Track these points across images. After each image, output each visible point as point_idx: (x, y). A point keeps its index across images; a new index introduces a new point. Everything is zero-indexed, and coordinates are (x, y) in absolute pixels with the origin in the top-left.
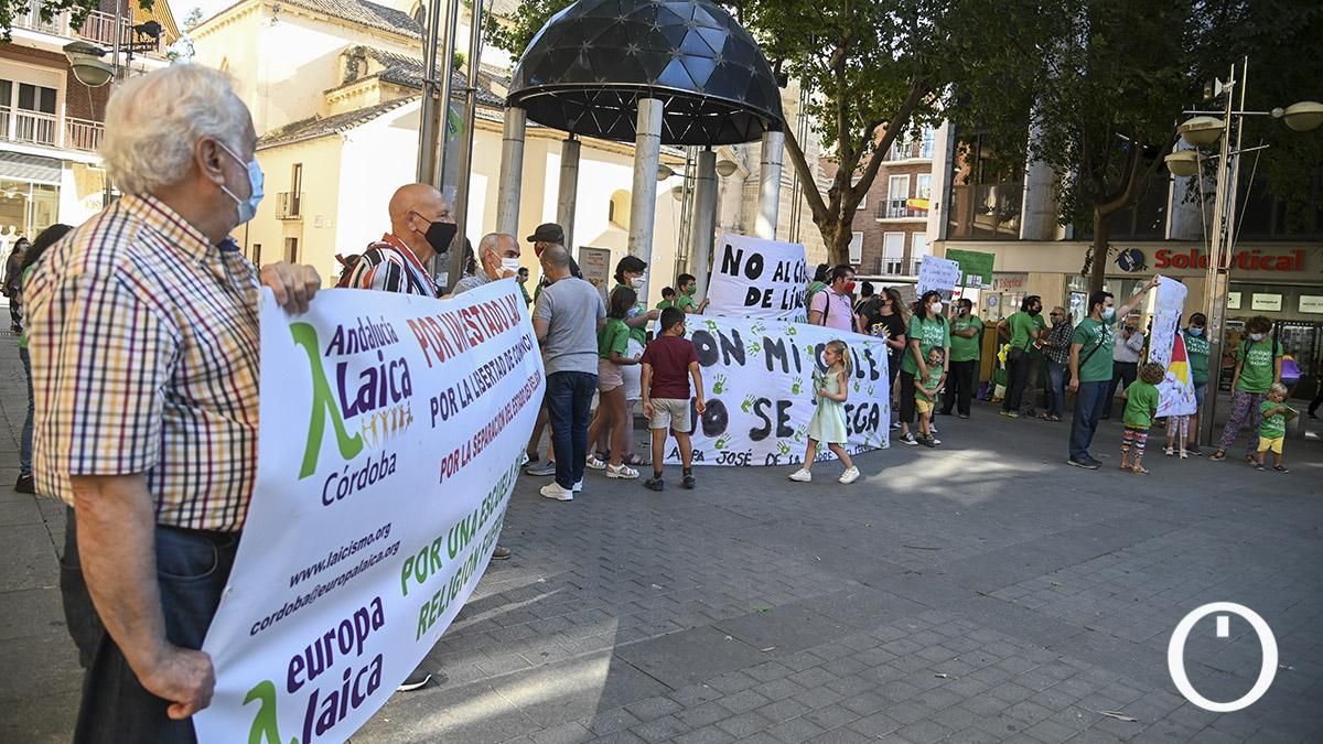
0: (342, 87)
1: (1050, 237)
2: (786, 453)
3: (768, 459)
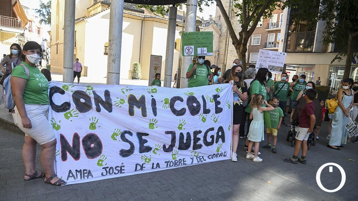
0: (93, 6)
1: (324, 51)
2: (149, 162)
3: (136, 167)
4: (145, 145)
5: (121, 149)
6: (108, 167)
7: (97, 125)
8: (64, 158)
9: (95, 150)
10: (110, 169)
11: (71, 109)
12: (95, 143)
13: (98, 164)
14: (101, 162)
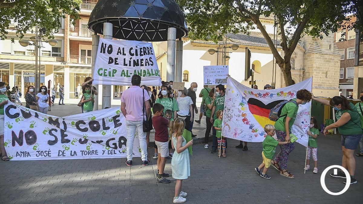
2: (68, 150)
3: (59, 153)
4: (65, 138)
5: (49, 140)
6: (40, 151)
7: (34, 126)
8: (14, 144)
9: (32, 140)
10: (41, 153)
11: (19, 117)
12: (32, 136)
13: (34, 149)
14: (35, 148)
